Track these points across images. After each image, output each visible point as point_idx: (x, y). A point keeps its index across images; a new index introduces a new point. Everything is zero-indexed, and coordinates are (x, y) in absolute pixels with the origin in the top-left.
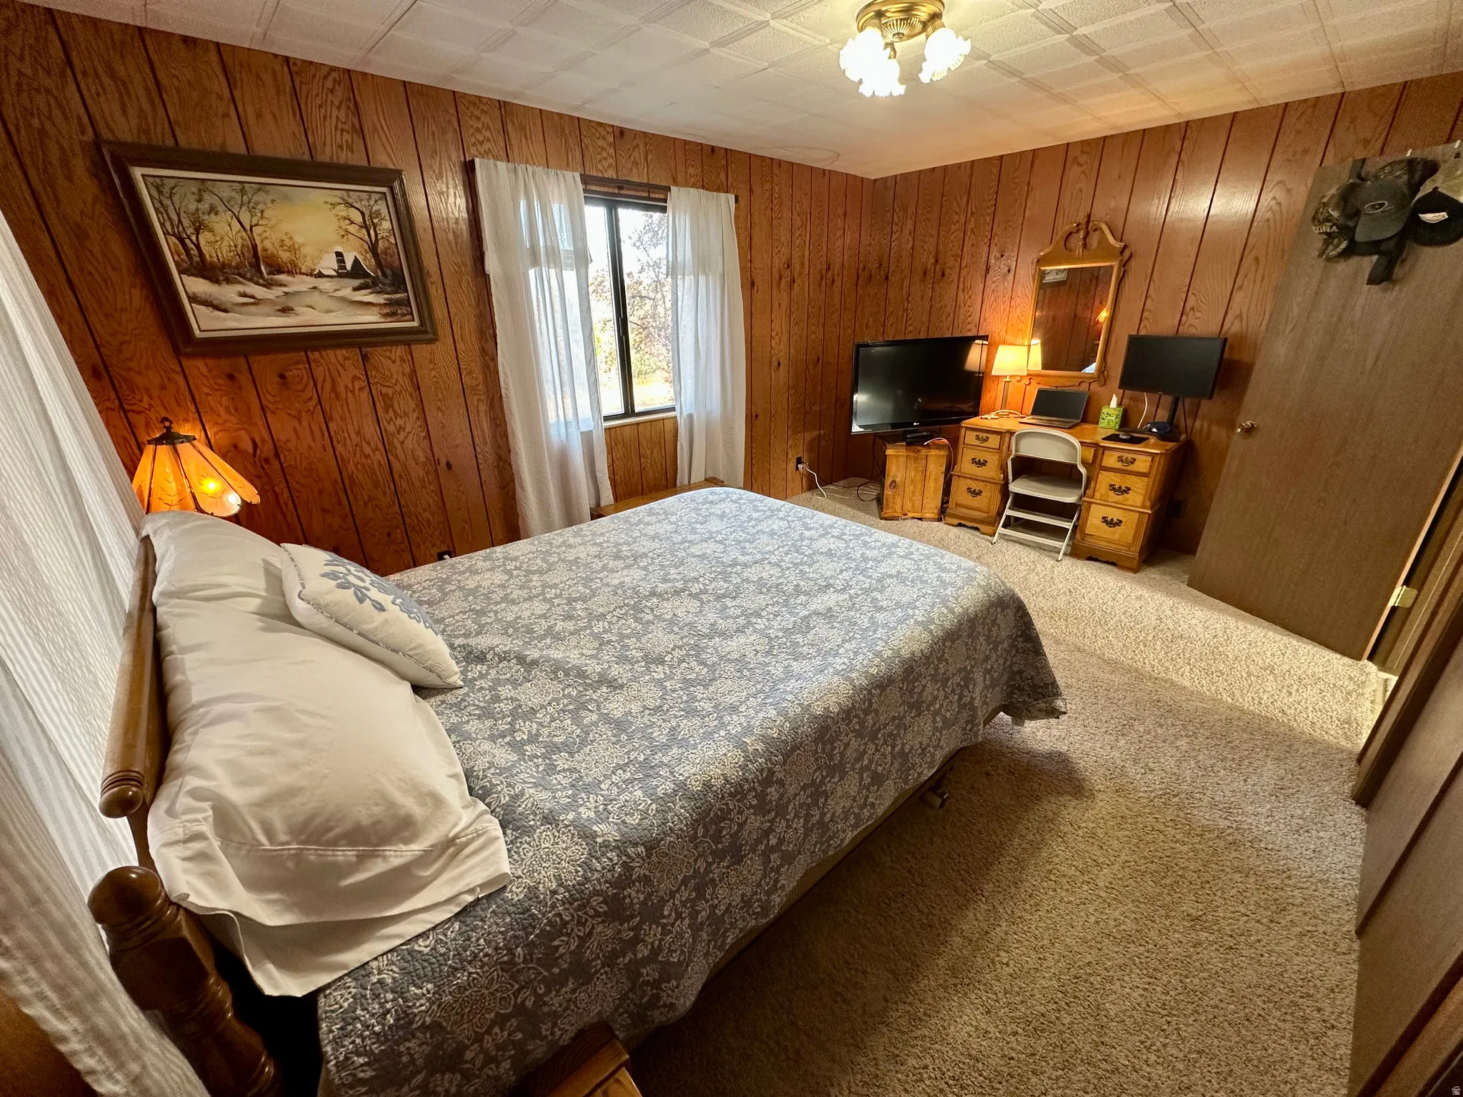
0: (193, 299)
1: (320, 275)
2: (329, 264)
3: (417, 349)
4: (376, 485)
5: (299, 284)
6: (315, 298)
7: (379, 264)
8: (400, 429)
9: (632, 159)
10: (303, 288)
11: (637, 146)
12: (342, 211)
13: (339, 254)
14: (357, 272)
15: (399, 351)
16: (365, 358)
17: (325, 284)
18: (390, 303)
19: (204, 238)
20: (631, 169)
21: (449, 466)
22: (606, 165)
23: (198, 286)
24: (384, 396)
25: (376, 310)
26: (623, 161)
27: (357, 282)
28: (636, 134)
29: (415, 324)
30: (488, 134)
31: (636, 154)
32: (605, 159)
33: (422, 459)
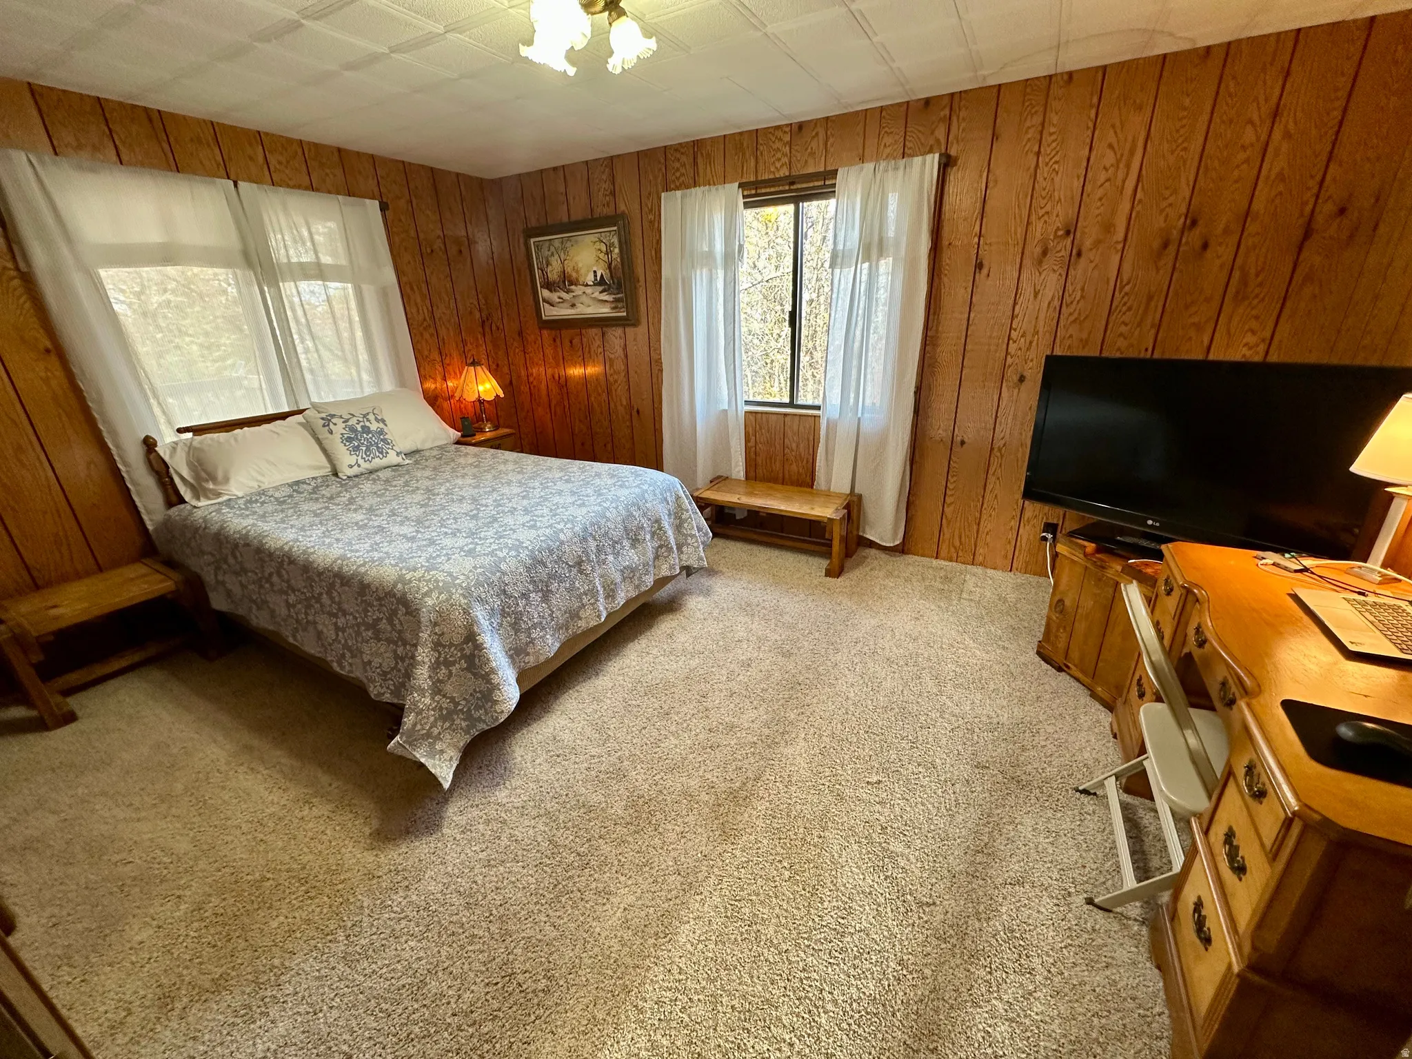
0: (544, 300)
1: (587, 285)
2: (590, 279)
3: (627, 330)
4: (602, 413)
5: (578, 290)
6: (584, 299)
7: (612, 277)
8: (616, 381)
9: (809, 150)
10: (580, 293)
11: (817, 134)
12: (598, 246)
13: (595, 272)
14: (601, 282)
15: (619, 331)
16: (603, 334)
17: (589, 290)
18: (616, 300)
19: (550, 268)
20: (806, 161)
21: (638, 412)
22: (778, 165)
23: (546, 293)
24: (610, 359)
25: (608, 305)
26: (799, 155)
27: (601, 288)
28: (815, 123)
29: (625, 314)
30: (683, 171)
31: (814, 144)
32: (779, 160)
33: (625, 403)
